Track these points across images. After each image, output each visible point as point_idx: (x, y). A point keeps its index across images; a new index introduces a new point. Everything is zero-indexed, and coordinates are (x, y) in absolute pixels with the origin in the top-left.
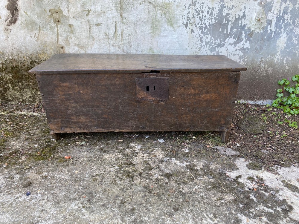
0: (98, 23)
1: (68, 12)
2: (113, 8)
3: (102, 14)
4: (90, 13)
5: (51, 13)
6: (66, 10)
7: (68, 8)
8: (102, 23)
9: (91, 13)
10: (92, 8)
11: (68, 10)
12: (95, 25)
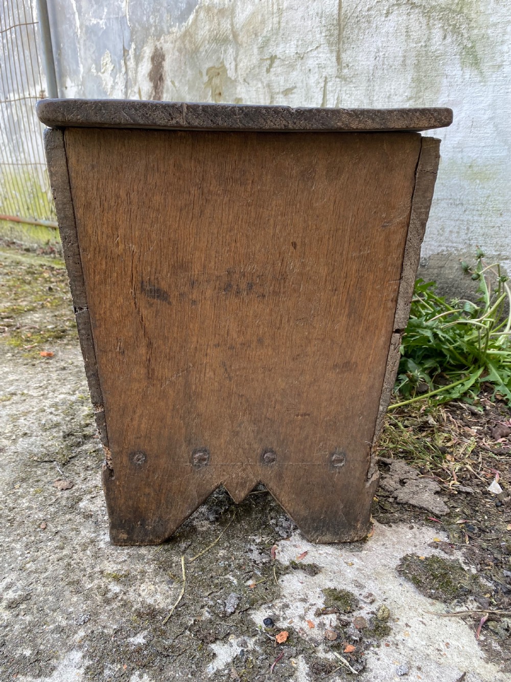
0: (288, 86)
1: (236, 68)
2: (322, 41)
3: (299, 62)
4: (275, 65)
5: (209, 77)
6: (233, 66)
7: (235, 60)
8: (295, 87)
9: (277, 62)
10: (278, 51)
11: (236, 66)
12: (283, 92)
